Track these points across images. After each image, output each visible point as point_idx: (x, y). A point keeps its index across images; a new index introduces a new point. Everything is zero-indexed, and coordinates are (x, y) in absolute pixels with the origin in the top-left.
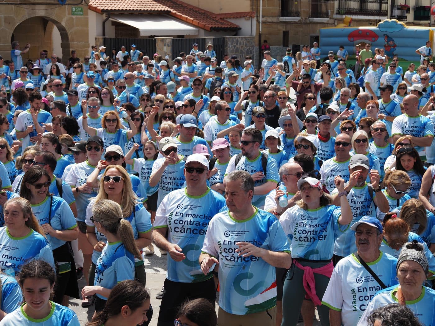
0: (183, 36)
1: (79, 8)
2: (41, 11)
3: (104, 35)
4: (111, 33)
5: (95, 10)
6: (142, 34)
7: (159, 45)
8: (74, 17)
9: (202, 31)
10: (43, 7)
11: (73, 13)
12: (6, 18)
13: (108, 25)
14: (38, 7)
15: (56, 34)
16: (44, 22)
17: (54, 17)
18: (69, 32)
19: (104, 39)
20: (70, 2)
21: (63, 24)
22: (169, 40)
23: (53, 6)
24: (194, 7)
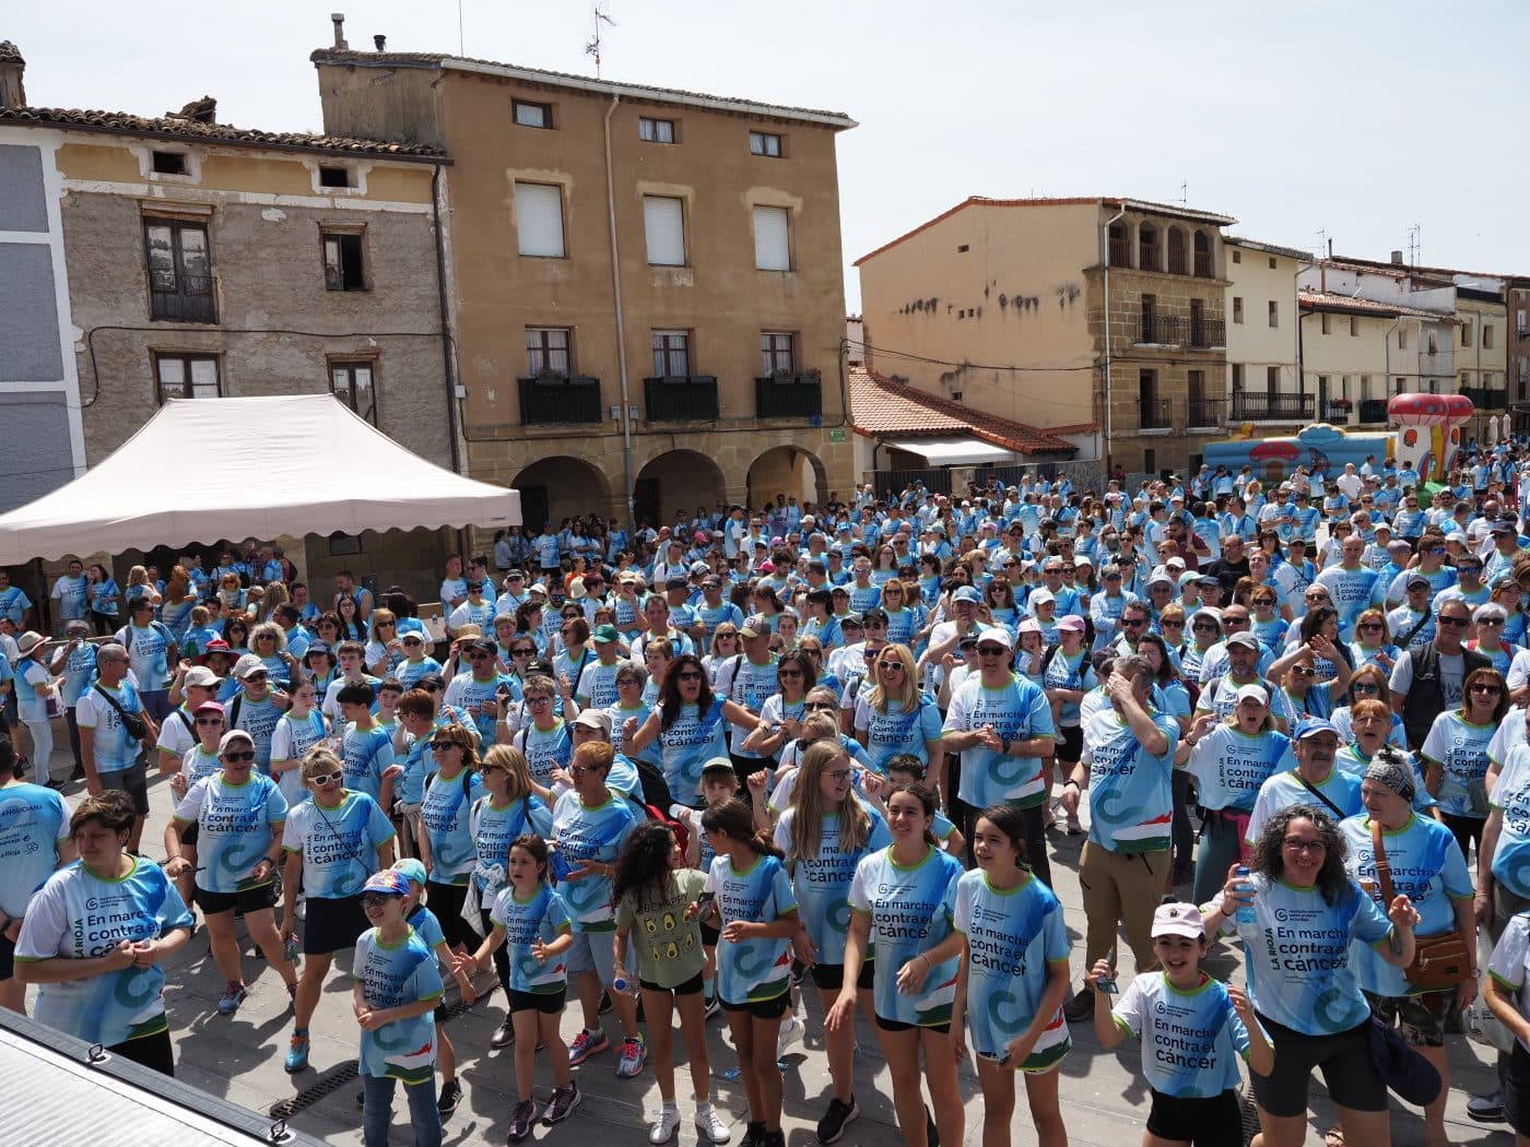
0: (991, 464)
1: (840, 431)
2: (787, 439)
3: (875, 467)
4: (885, 464)
5: (862, 432)
6: (932, 464)
7: (955, 478)
8: (833, 444)
9: (1020, 456)
10: (789, 432)
11: (831, 439)
12: (739, 451)
13: (881, 453)
14: (783, 433)
15: (808, 471)
16: (791, 453)
17: (805, 447)
18: (826, 466)
19: (876, 474)
20: (827, 423)
21: (818, 455)
22: (970, 471)
23: (803, 431)
24: (1007, 421)
